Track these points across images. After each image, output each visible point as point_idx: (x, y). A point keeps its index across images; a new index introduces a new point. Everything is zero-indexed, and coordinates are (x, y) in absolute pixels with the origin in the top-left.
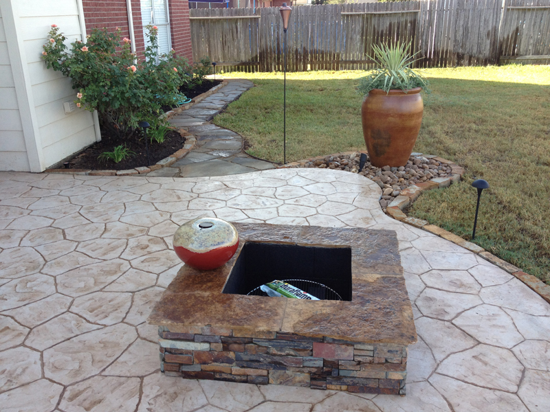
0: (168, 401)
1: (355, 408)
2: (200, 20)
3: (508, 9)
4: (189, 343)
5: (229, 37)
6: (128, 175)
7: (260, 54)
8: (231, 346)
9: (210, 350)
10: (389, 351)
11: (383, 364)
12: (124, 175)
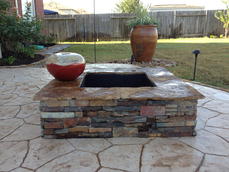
0: (47, 150)
1: (169, 144)
2: (49, 19)
3: (177, 16)
4: (61, 113)
5: (62, 27)
6: (16, 67)
7: (76, 34)
8: (88, 113)
9: (75, 117)
10: (187, 107)
11: (183, 116)
12: (14, 68)
